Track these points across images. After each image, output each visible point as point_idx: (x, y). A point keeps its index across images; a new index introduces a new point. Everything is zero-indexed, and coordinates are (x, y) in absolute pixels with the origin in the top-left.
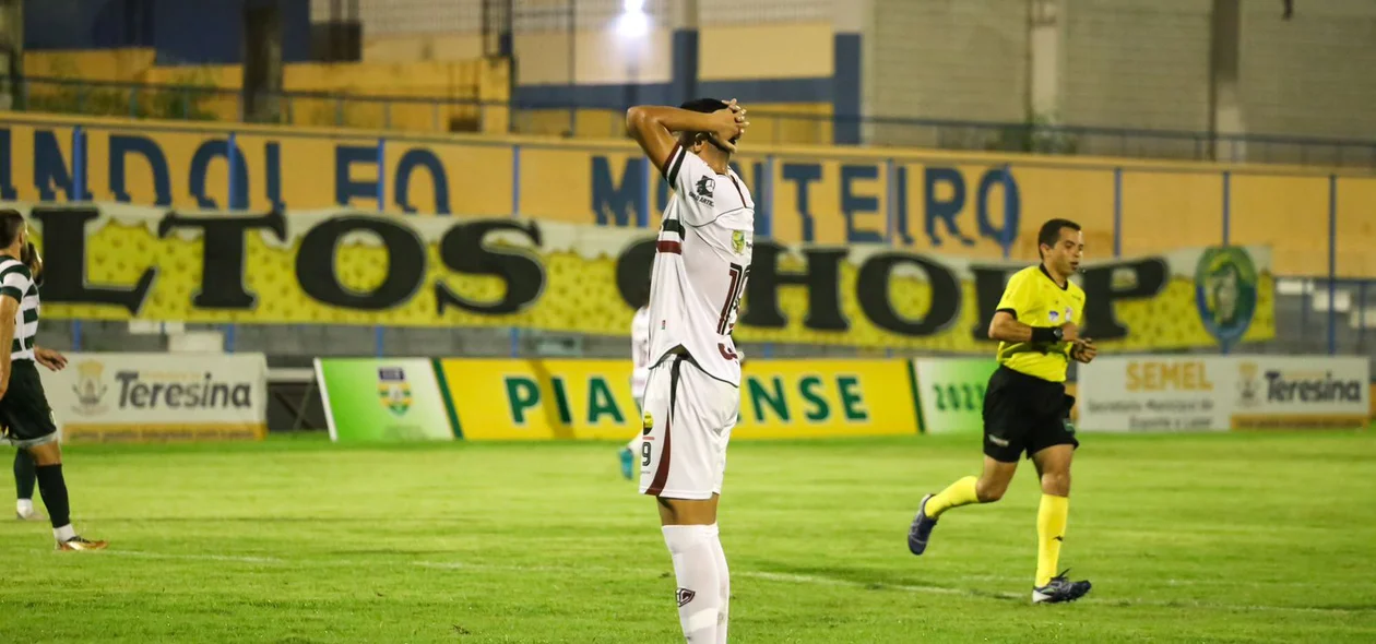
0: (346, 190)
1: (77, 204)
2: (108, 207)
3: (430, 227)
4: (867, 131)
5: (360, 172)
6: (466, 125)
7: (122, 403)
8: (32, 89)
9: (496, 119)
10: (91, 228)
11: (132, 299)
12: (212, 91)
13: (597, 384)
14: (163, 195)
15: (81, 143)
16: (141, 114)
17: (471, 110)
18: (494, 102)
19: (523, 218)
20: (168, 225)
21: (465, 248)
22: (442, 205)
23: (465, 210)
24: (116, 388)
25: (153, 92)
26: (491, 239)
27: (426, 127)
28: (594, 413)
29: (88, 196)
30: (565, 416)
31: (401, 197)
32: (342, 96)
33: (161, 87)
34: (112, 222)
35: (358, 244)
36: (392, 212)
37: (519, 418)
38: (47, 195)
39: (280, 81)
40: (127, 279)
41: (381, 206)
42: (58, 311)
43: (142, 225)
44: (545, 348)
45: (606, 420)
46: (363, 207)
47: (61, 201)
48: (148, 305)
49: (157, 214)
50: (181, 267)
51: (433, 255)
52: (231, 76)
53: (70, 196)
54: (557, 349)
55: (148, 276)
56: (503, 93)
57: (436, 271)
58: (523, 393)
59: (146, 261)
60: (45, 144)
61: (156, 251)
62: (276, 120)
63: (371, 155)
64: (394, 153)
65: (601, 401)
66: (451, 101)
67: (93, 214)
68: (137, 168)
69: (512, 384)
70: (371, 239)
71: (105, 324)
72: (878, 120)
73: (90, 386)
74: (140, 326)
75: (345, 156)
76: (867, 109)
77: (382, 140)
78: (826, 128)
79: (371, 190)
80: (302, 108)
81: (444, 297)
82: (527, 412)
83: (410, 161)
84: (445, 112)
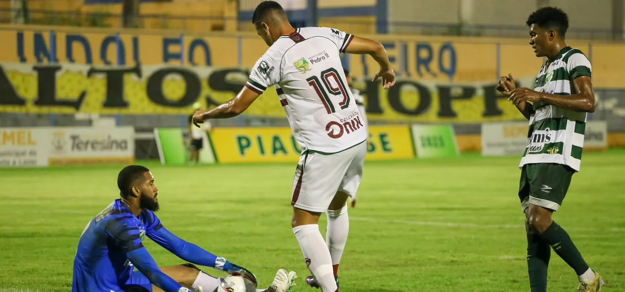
0: (167, 57)
1: (52, 64)
2: (65, 65)
3: (203, 72)
4: (391, 28)
5: (173, 49)
6: (218, 28)
7: (73, 148)
8: (32, 15)
9: (231, 25)
10: (59, 75)
11: (76, 104)
12: (109, 15)
13: (276, 139)
14: (89, 59)
15: (54, 38)
16: (79, 24)
17: (219, 22)
18: (230, 18)
19: (243, 67)
20: (92, 72)
21: (219, 81)
22: (209, 62)
23: (219, 65)
24: (69, 143)
25: (84, 16)
26: (230, 77)
27: (201, 29)
28: (275, 150)
29: (56, 60)
30: (262, 151)
31: (191, 59)
32: (165, 16)
33: (88, 14)
34: (68, 71)
35: (173, 80)
36: (186, 65)
37: (242, 153)
38: (39, 60)
39: (138, 10)
40: (74, 96)
41: (182, 62)
42: (45, 110)
43: (80, 73)
44: (254, 123)
45: (280, 154)
46: (174, 64)
47: (45, 63)
48: (83, 107)
49: (86, 68)
50: (97, 90)
51: (205, 85)
52: (117, 9)
53: (49, 60)
54: (258, 123)
55: (83, 95)
56: (234, 14)
57: (206, 91)
58: (244, 142)
59: (81, 88)
60: (38, 38)
61: (86, 84)
62: (137, 27)
63: (177, 41)
64: (187, 41)
65: (278, 145)
66: (211, 18)
67: (58, 68)
68: (78, 48)
69: (240, 139)
70: (178, 78)
71: (65, 116)
72: (397, 24)
73: (59, 142)
74: (80, 115)
75: (167, 42)
76: (391, 18)
77: (182, 35)
78: (373, 28)
79: (178, 56)
80: (148, 22)
81: (210, 102)
82: (247, 151)
83: (196, 43)
84: (209, 24)
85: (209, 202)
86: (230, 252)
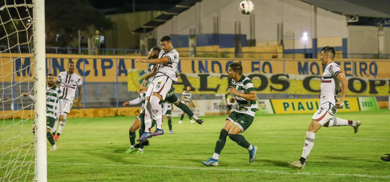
0: (253, 69)
1: (206, 73)
2: (211, 74)
3: (269, 76)
4: (349, 56)
5: (256, 66)
6: (275, 57)
7: (214, 109)
8: (198, 53)
9: (280, 56)
10: (208, 78)
11: (216, 90)
12: (229, 52)
13: (300, 103)
14: (221, 72)
15: (206, 63)
16: (217, 57)
17: (276, 54)
18: (280, 53)
19: (285, 73)
20: (222, 77)
21: (275, 79)
22: (271, 72)
23: (275, 73)
24: (213, 106)
25: (219, 53)
26: (280, 77)
27: (268, 57)
28: (299, 108)
29: (208, 72)
30: (294, 109)
31: (263, 71)
32: (253, 52)
33: (220, 52)
34: (212, 76)
35: (256, 79)
36: (261, 73)
37: (285, 110)
38: (201, 72)
39: (241, 50)
40: (215, 86)
41: (260, 72)
42: (203, 93)
43: (217, 77)
44: (290, 97)
45: (301, 110)
46: (256, 72)
47: (203, 73)
48: (219, 91)
49: (220, 75)
50: (224, 84)
51: (269, 81)
52: (233, 50)
53: (205, 72)
54: (292, 97)
55: (219, 86)
56: (281, 51)
57: (270, 84)
58: (286, 105)
59: (218, 83)
60: (200, 63)
61: (220, 81)
62: (241, 57)
63: (258, 63)
64: (262, 63)
65: (301, 106)
66: (272, 53)
67: (208, 75)
68: (216, 67)
69: (284, 104)
70: (258, 78)
71: (211, 95)
72: (351, 54)
73: (209, 106)
74: (217, 95)
75: (253, 63)
76: (349, 52)
77: (260, 60)
78: (341, 56)
79: (258, 69)
80: (245, 55)
81: (272, 88)
82: (287, 109)
83: (266, 63)
84: (271, 55)
85: (272, 131)
86: (280, 152)
